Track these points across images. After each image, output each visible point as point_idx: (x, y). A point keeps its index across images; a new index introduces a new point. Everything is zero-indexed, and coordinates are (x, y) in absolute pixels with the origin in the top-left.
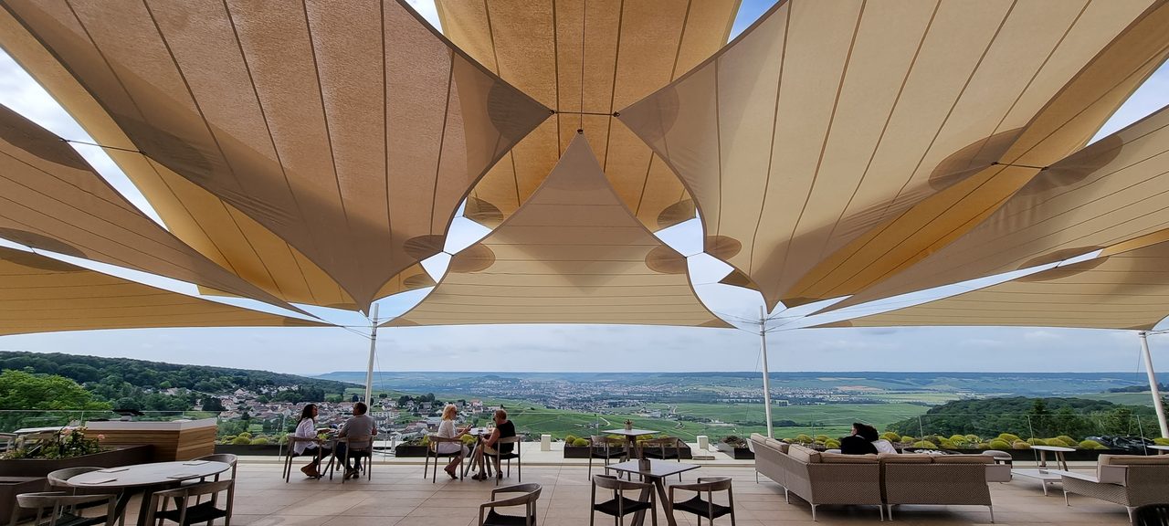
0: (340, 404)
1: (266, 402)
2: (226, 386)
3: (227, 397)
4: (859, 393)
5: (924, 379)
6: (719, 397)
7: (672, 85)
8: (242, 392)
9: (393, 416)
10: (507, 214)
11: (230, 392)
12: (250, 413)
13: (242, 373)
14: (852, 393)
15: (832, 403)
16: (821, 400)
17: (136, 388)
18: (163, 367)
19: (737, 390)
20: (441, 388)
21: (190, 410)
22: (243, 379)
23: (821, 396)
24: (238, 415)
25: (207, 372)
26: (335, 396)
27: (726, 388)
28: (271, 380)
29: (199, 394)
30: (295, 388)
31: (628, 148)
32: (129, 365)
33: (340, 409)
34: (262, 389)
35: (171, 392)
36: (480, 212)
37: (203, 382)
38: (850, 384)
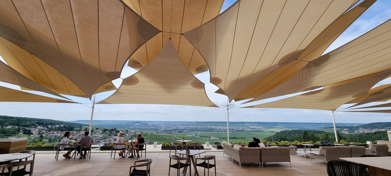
0: (80, 132)
1: (50, 131)
2: (33, 125)
3: (34, 129)
4: (256, 128)
5: (274, 124)
6: (214, 129)
7: (202, 26)
8: (40, 127)
9: (101, 136)
10: (144, 66)
11: (35, 127)
12: (43, 135)
13: (40, 120)
14: (254, 128)
15: (248, 131)
16: (245, 131)
18: (6, 117)
19: (220, 127)
20: (119, 126)
21: (18, 134)
22: (41, 122)
23: (245, 129)
24: (38, 136)
25: (25, 120)
26: (78, 129)
27: (216, 127)
28: (53, 123)
29: (21, 128)
30: (62, 126)
31: (186, 46)
33: (80, 133)
34: (48, 126)
35: (9, 127)
36: (134, 64)
37: (23, 123)
38: (253, 126)
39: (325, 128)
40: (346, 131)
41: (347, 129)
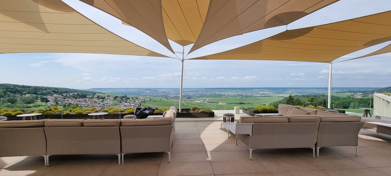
0: (93, 99)
1: (65, 98)
2: (49, 93)
3: (50, 97)
4: (265, 94)
5: (285, 89)
6: (222, 95)
8: (56, 95)
9: (112, 103)
11: (51, 95)
12: (59, 102)
13: (56, 89)
14: (263, 94)
15: (256, 97)
16: (253, 96)
17: (12, 94)
18: (24, 87)
19: (228, 93)
20: (131, 93)
21: (36, 101)
22: (56, 91)
23: (254, 95)
24: (55, 103)
25: (42, 89)
26: (90, 96)
27: (225, 93)
28: (67, 91)
29: (39, 96)
30: (76, 94)
32: (9, 86)
33: (92, 101)
34: (63, 94)
35: (28, 95)
37: (40, 92)
38: (263, 91)
39: (337, 93)
40: (359, 95)
41: (361, 94)
